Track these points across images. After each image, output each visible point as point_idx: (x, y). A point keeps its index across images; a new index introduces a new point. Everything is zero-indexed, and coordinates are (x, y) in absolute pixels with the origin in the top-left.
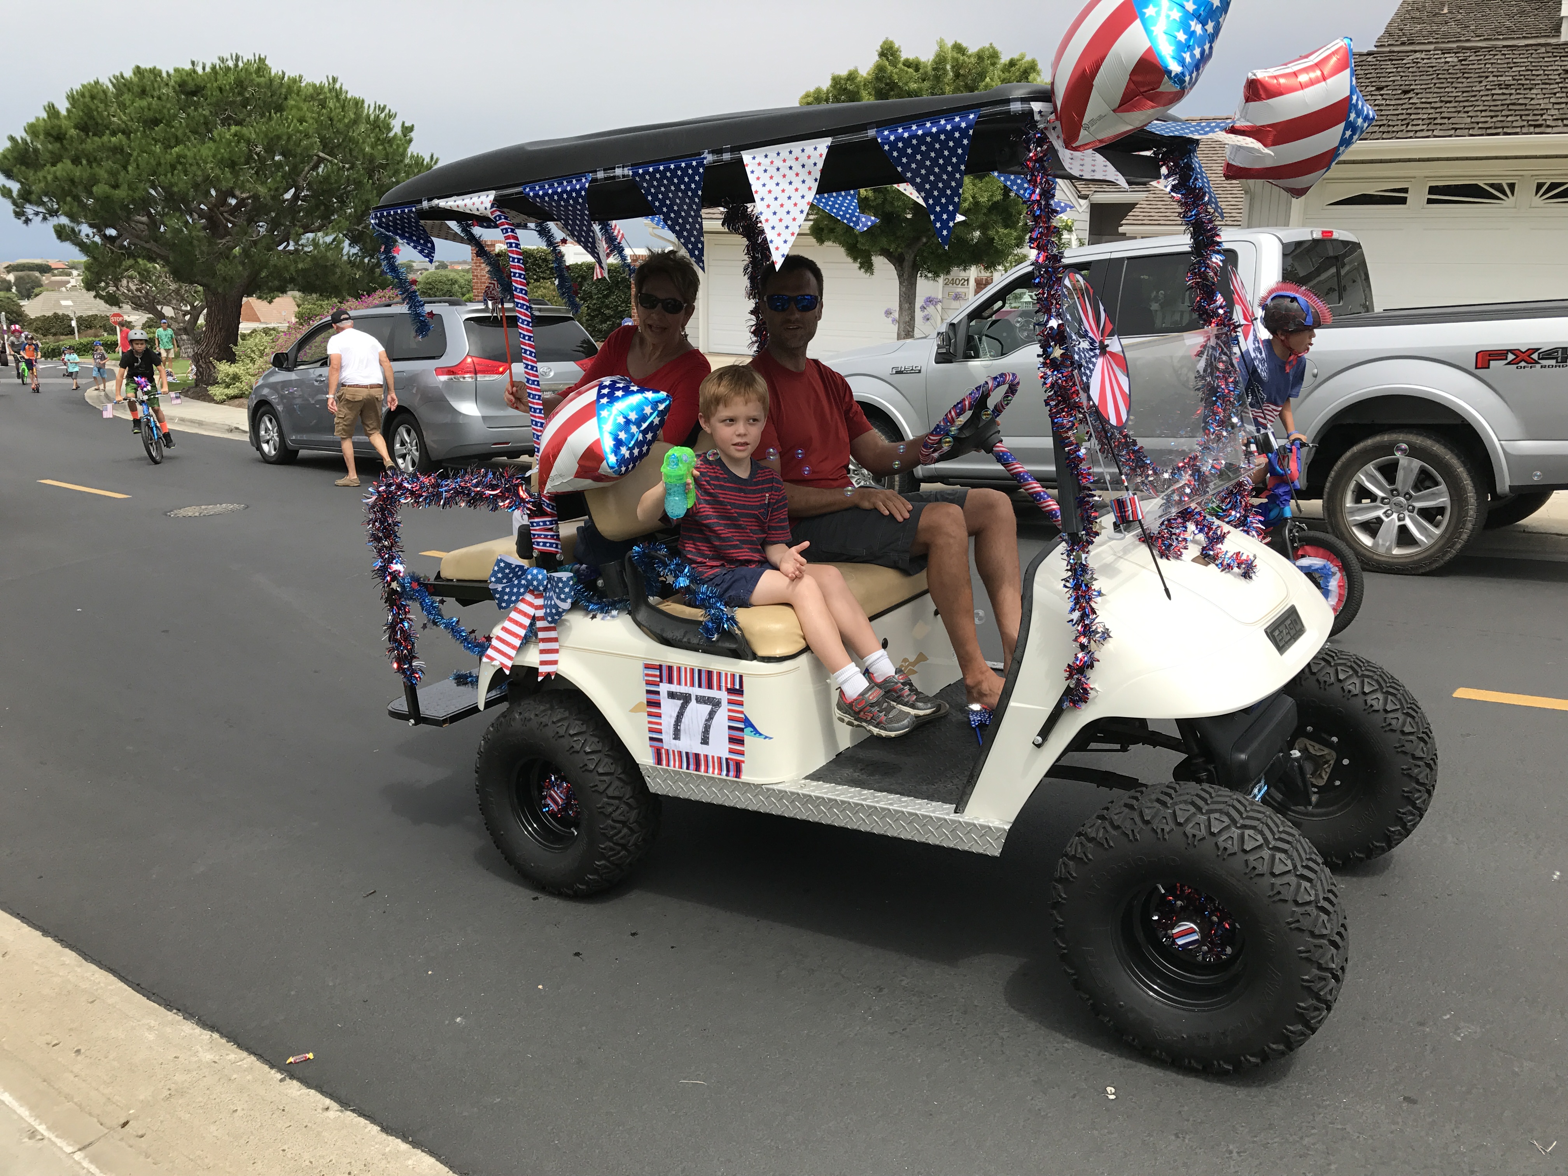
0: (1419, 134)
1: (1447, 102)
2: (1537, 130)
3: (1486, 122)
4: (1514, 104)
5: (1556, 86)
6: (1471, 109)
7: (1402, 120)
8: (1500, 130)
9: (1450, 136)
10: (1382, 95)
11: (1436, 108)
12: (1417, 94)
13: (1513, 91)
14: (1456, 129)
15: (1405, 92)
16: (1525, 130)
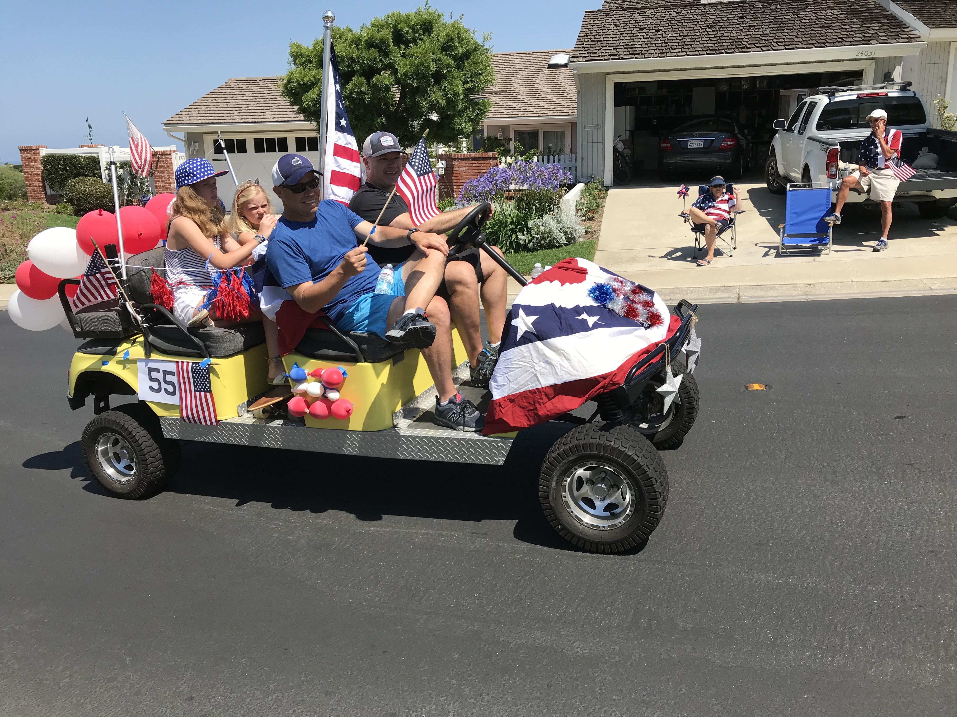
0: (679, 54)
1: (684, 36)
2: (743, 50)
3: (712, 47)
4: (721, 36)
5: (739, 26)
6: (700, 39)
7: (665, 46)
8: (723, 51)
9: (697, 55)
10: (645, 33)
11: (680, 40)
12: (665, 32)
13: (718, 29)
14: (698, 51)
15: (658, 31)
16: (737, 50)
